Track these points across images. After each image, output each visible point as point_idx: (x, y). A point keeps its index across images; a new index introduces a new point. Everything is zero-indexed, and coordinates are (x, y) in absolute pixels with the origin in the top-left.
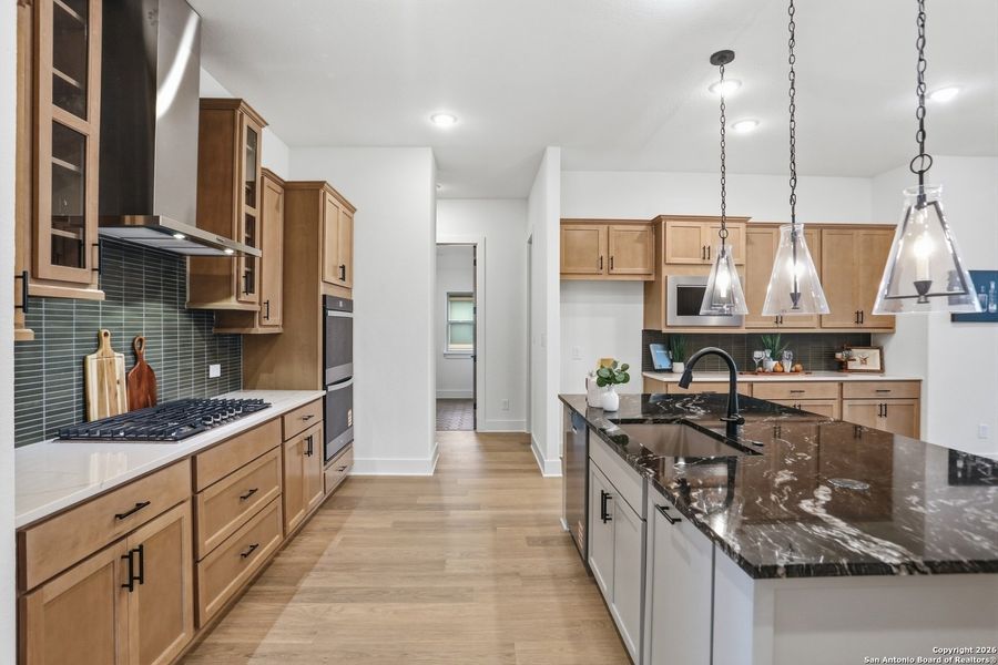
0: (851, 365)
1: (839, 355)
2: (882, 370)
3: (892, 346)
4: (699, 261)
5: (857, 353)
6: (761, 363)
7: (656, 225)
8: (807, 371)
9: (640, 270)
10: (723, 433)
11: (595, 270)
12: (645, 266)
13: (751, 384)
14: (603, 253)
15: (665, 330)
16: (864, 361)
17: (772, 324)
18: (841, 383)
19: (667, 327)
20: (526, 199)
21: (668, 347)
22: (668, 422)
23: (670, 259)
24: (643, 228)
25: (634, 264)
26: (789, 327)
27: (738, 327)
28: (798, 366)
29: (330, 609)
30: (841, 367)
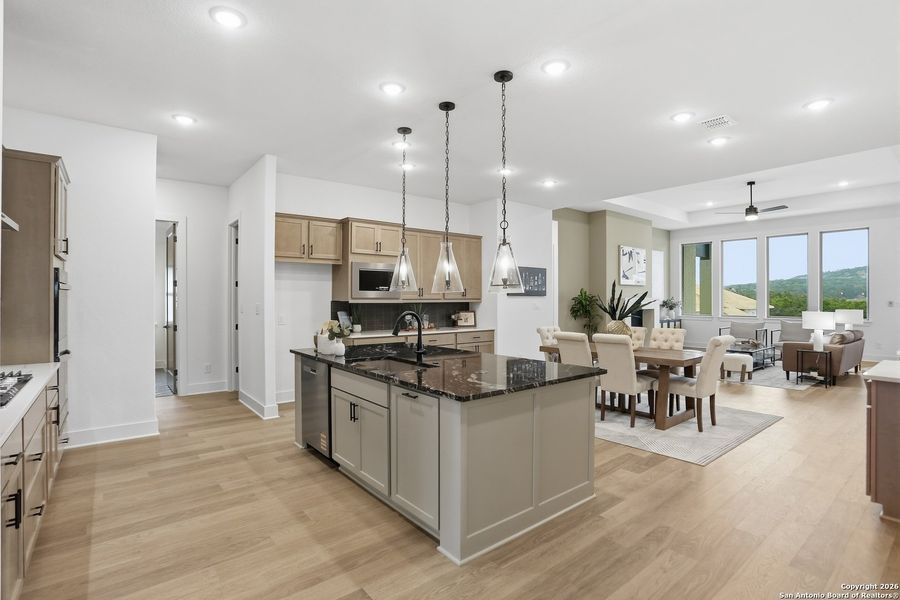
0: (460, 323)
1: (453, 317)
2: (475, 326)
3: (481, 310)
4: (373, 252)
5: (463, 315)
6: (410, 323)
7: (344, 224)
8: (437, 327)
9: (332, 256)
10: (415, 360)
11: (298, 255)
12: (335, 253)
13: (406, 337)
14: (305, 242)
15: (351, 301)
16: (466, 320)
17: (416, 296)
18: (456, 334)
19: (353, 298)
20: (228, 187)
21: (350, 314)
22: (379, 359)
23: (355, 250)
24: (334, 225)
25: (327, 252)
26: (427, 298)
27: (397, 299)
28: (432, 325)
29: (138, 536)
30: (454, 324)
